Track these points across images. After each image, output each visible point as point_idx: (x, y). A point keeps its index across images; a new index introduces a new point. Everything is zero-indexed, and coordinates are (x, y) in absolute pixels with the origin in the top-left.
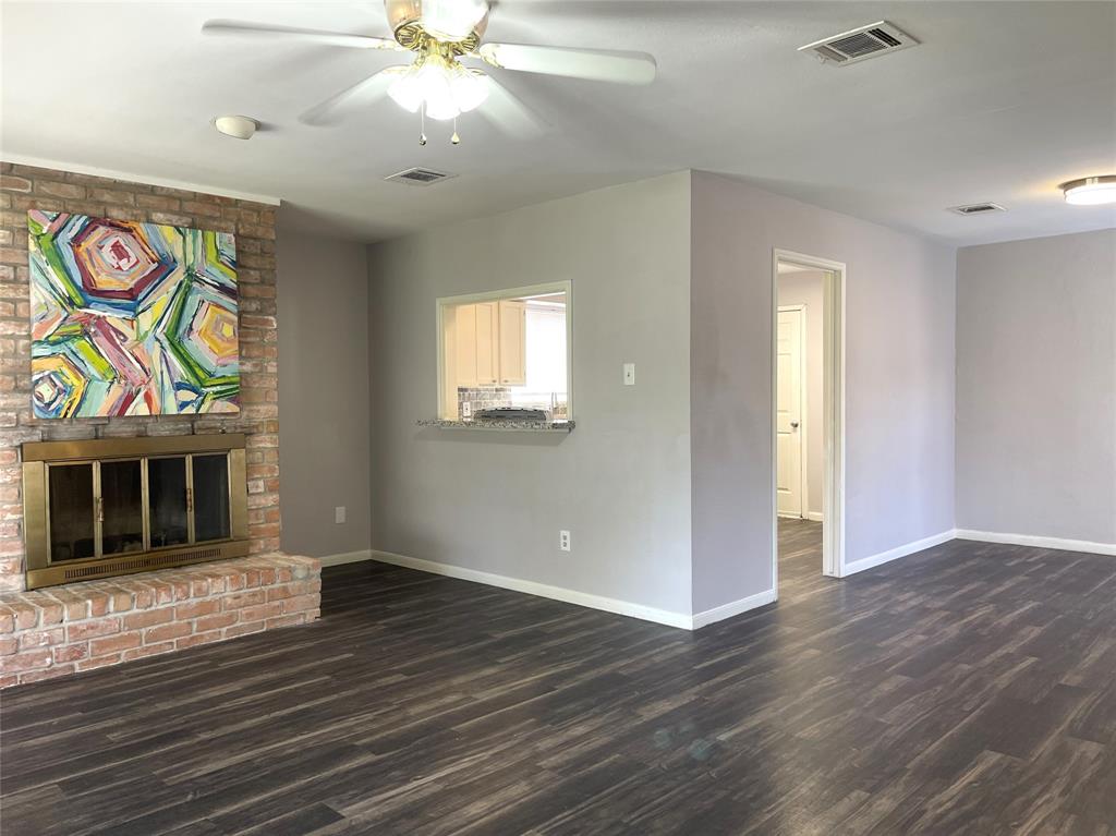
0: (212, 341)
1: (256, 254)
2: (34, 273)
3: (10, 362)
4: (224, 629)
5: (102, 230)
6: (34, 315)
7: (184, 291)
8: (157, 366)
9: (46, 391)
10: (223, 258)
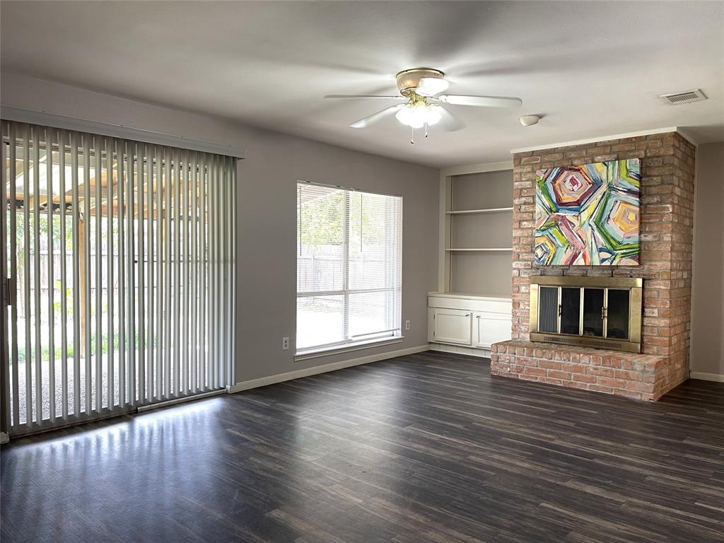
0: (622, 224)
1: (659, 167)
2: (537, 199)
5: (566, 172)
6: (536, 218)
7: (606, 197)
8: (589, 239)
9: (539, 252)
10: (631, 174)
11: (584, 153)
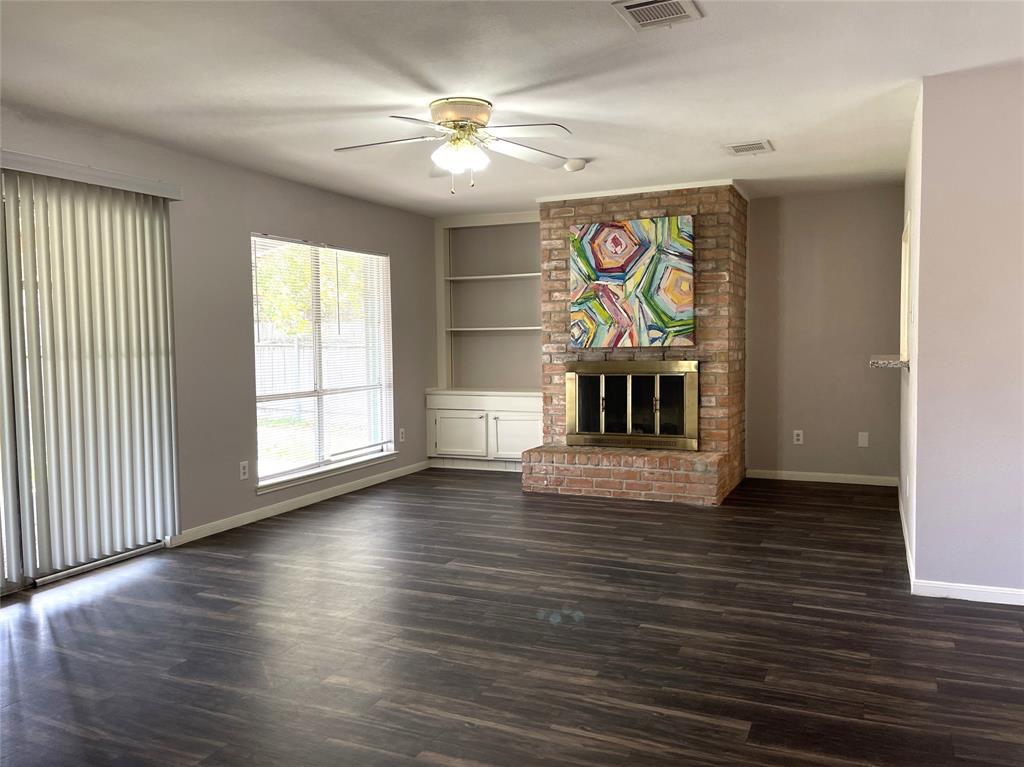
0: (674, 295)
1: (713, 226)
2: (572, 263)
5: (607, 230)
6: (572, 288)
7: (655, 261)
8: (637, 314)
9: (576, 332)
10: (683, 234)
11: (628, 206)
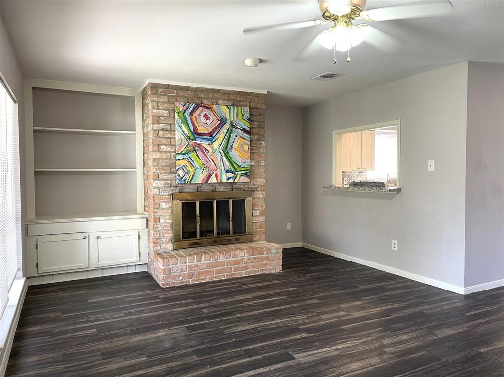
0: (240, 153)
1: (257, 115)
2: (177, 127)
3: (168, 161)
4: (244, 272)
5: (200, 108)
6: (177, 143)
7: (230, 132)
8: (220, 163)
9: (181, 173)
10: (244, 118)
11: (211, 95)
